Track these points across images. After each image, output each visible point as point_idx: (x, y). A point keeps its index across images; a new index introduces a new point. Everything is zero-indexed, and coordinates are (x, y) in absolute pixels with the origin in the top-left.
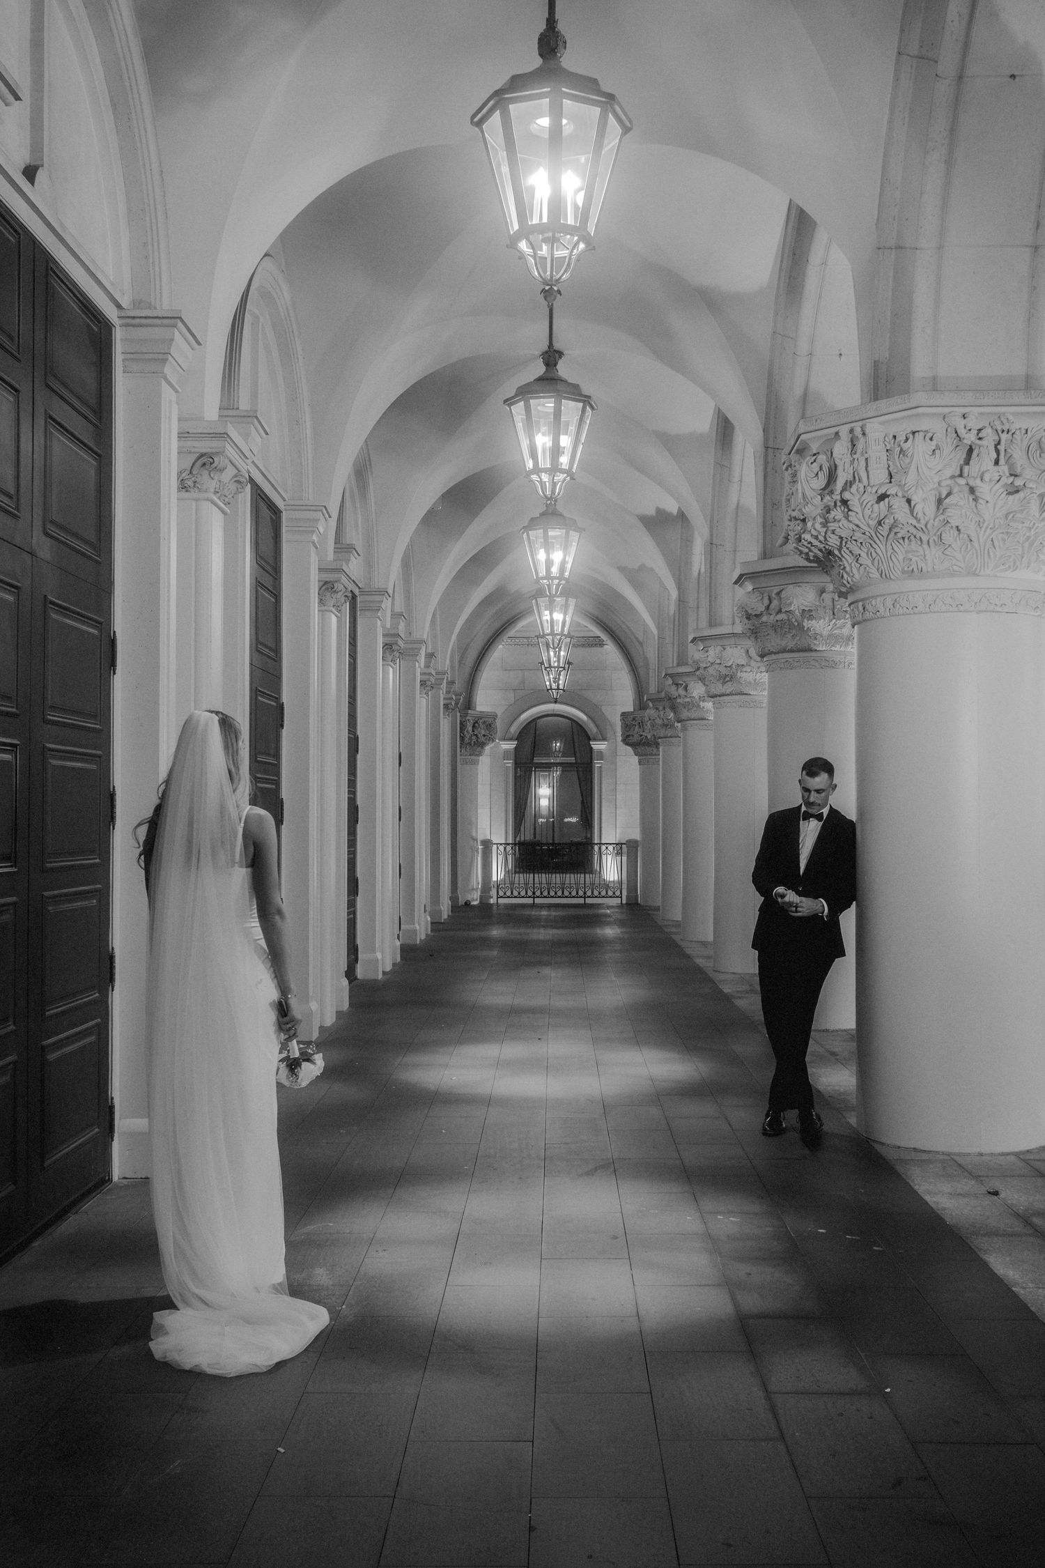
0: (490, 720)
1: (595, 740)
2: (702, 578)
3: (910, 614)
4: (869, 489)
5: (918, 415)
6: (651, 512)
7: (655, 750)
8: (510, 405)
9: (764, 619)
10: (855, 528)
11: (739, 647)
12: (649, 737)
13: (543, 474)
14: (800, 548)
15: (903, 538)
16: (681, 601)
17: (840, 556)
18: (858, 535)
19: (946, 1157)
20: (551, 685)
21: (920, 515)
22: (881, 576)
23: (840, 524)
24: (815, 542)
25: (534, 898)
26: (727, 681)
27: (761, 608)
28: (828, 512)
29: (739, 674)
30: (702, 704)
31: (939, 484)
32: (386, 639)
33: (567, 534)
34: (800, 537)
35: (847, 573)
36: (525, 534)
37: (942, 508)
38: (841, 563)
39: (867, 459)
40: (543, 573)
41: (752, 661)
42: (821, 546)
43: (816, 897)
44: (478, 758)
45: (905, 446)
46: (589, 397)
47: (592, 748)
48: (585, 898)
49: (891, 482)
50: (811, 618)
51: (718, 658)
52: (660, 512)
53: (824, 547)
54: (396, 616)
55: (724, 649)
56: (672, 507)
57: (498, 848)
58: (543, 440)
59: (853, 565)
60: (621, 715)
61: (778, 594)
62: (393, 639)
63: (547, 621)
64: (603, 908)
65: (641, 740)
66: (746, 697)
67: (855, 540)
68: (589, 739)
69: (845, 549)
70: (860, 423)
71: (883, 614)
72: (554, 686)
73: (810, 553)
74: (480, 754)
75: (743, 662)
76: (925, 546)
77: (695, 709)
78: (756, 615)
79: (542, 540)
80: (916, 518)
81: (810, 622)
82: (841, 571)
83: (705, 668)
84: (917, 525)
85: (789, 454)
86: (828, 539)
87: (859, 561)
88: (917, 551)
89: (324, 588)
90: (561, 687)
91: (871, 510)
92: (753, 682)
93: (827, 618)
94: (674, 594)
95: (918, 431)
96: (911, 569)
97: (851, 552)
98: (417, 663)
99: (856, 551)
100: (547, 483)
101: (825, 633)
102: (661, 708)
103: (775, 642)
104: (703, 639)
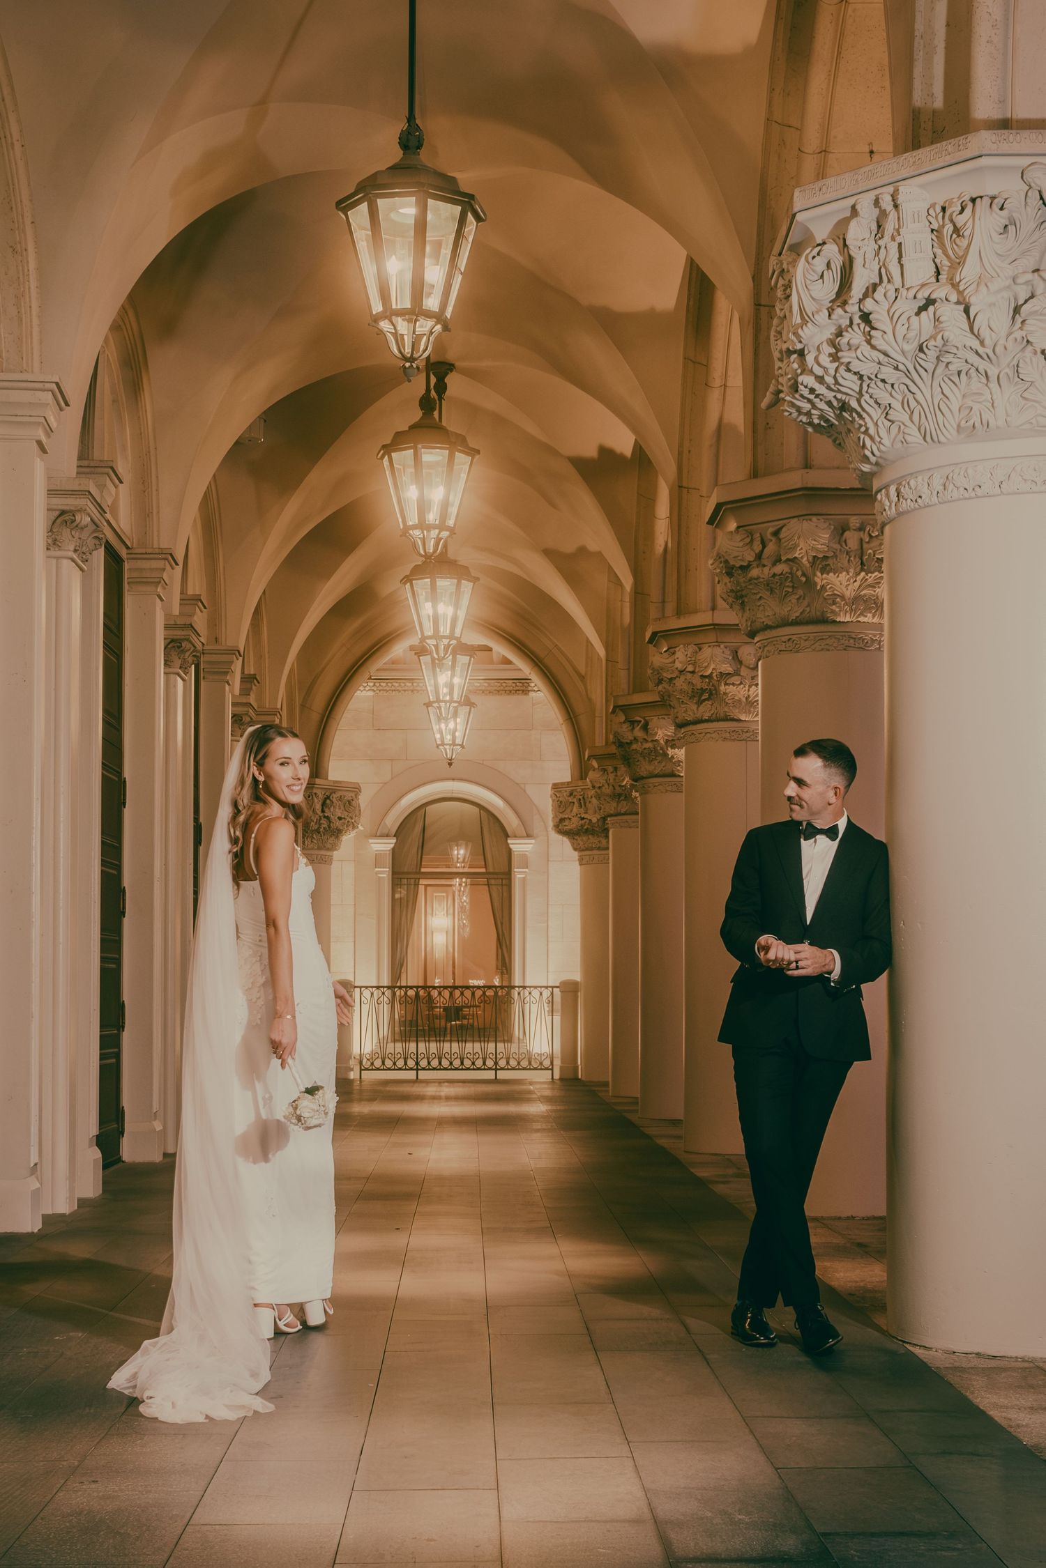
0: (349, 796)
1: (515, 837)
2: (669, 557)
3: (970, 498)
4: (903, 292)
5: (980, 169)
6: (591, 452)
7: (604, 841)
8: (345, 211)
9: (755, 572)
10: (881, 357)
11: (722, 646)
12: (594, 820)
13: (399, 319)
14: (798, 403)
15: (959, 373)
16: (639, 593)
17: (859, 409)
18: (887, 373)
19: (1031, 1365)
20: (442, 738)
21: (985, 333)
22: (924, 438)
23: (859, 352)
24: (821, 389)
25: (417, 1070)
26: (705, 700)
27: (750, 556)
28: (839, 334)
29: (722, 688)
30: (670, 752)
31: (1014, 279)
32: (171, 632)
33: (451, 458)
34: (796, 382)
35: (872, 438)
36: (386, 461)
37: (1019, 319)
38: (861, 422)
39: (900, 244)
40: (413, 519)
41: (743, 667)
42: (830, 395)
43: (823, 946)
44: (329, 853)
45: (960, 220)
46: (472, 197)
47: (510, 850)
48: (496, 1070)
49: (938, 281)
50: (825, 570)
51: (689, 663)
52: (605, 452)
53: (835, 397)
54: (190, 601)
55: (700, 649)
56: (624, 443)
57: (361, 994)
58: (397, 266)
59: (880, 423)
60: (553, 788)
61: (776, 533)
62: (183, 633)
63: (429, 617)
64: (525, 1084)
65: (582, 826)
66: (735, 724)
67: (883, 381)
68: (507, 836)
69: (866, 397)
70: (891, 189)
71: (927, 500)
72: (448, 738)
73: (813, 412)
74: (334, 848)
75: (730, 670)
76: (994, 385)
77: (659, 758)
78: (742, 567)
79: (413, 470)
80: (977, 337)
81: (824, 576)
82: (862, 436)
83: (671, 679)
84: (981, 350)
85: (780, 254)
86: (841, 381)
87: (888, 417)
88: (981, 394)
89: (59, 521)
90: (458, 741)
91: (906, 325)
92: (744, 700)
93: (852, 570)
94: (628, 582)
95: (981, 197)
96: (971, 423)
97: (876, 402)
98: (227, 686)
99: (884, 398)
100: (406, 337)
101: (849, 593)
102: (610, 769)
103: (770, 609)
104: (668, 634)
